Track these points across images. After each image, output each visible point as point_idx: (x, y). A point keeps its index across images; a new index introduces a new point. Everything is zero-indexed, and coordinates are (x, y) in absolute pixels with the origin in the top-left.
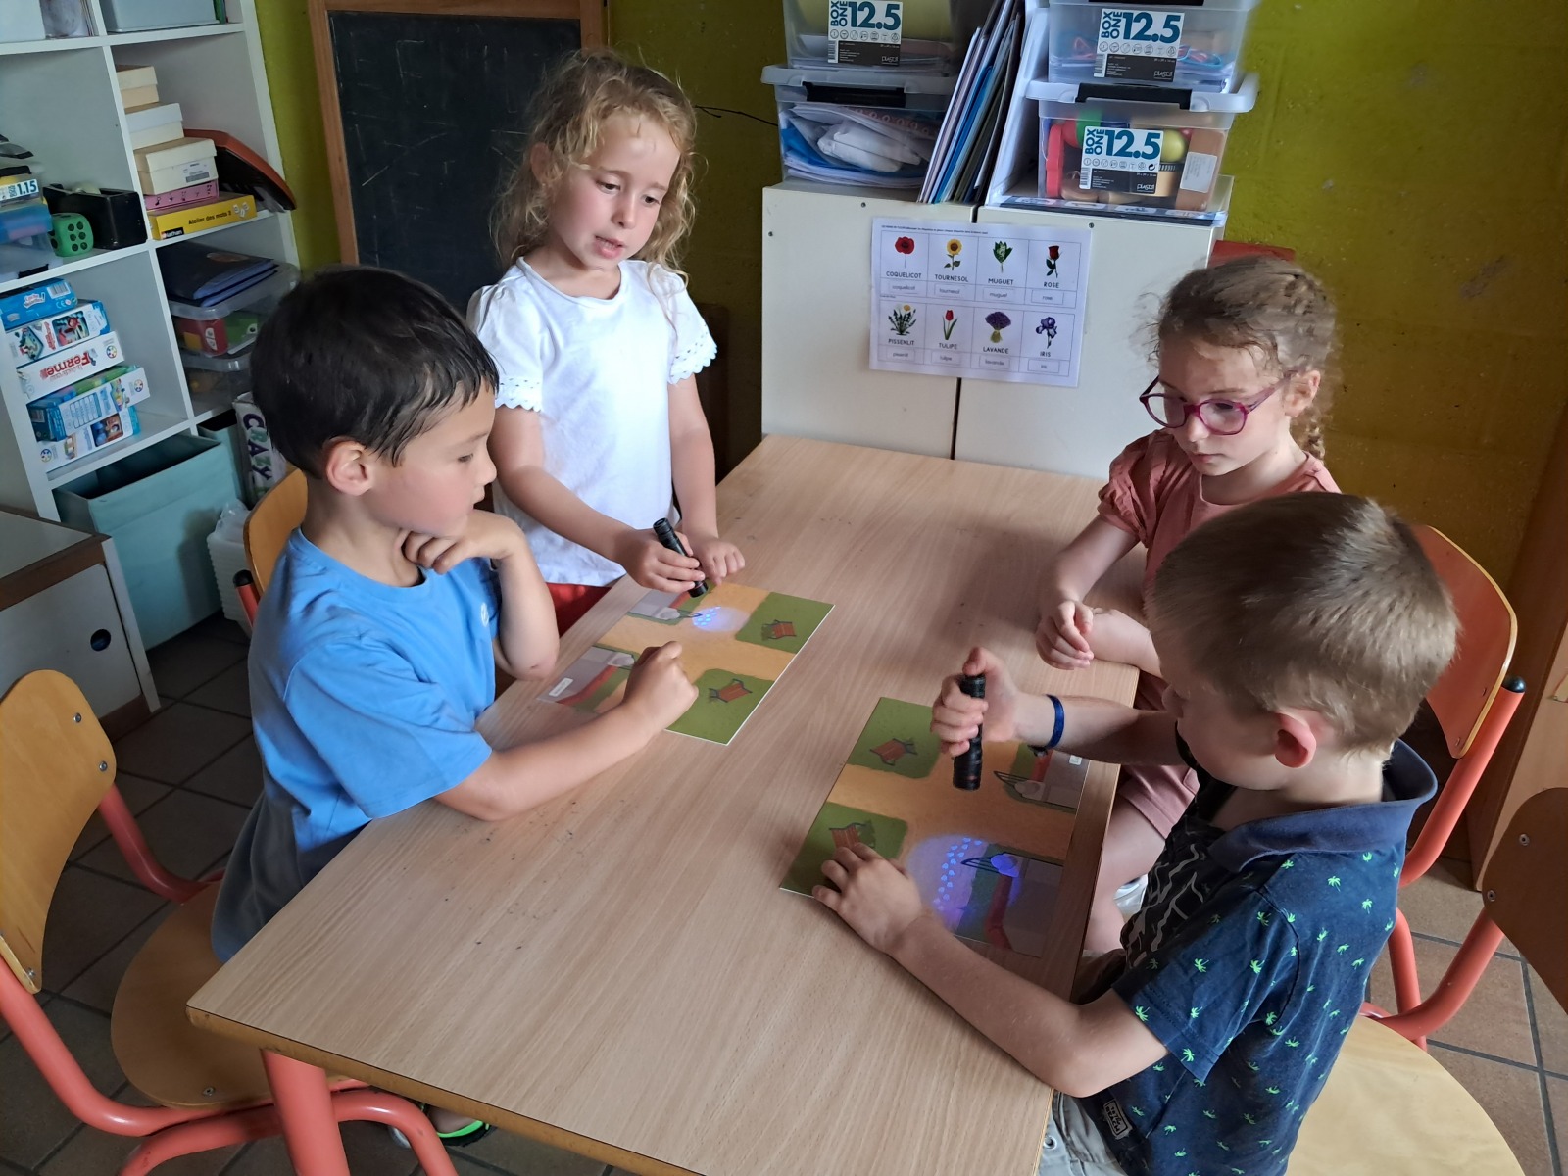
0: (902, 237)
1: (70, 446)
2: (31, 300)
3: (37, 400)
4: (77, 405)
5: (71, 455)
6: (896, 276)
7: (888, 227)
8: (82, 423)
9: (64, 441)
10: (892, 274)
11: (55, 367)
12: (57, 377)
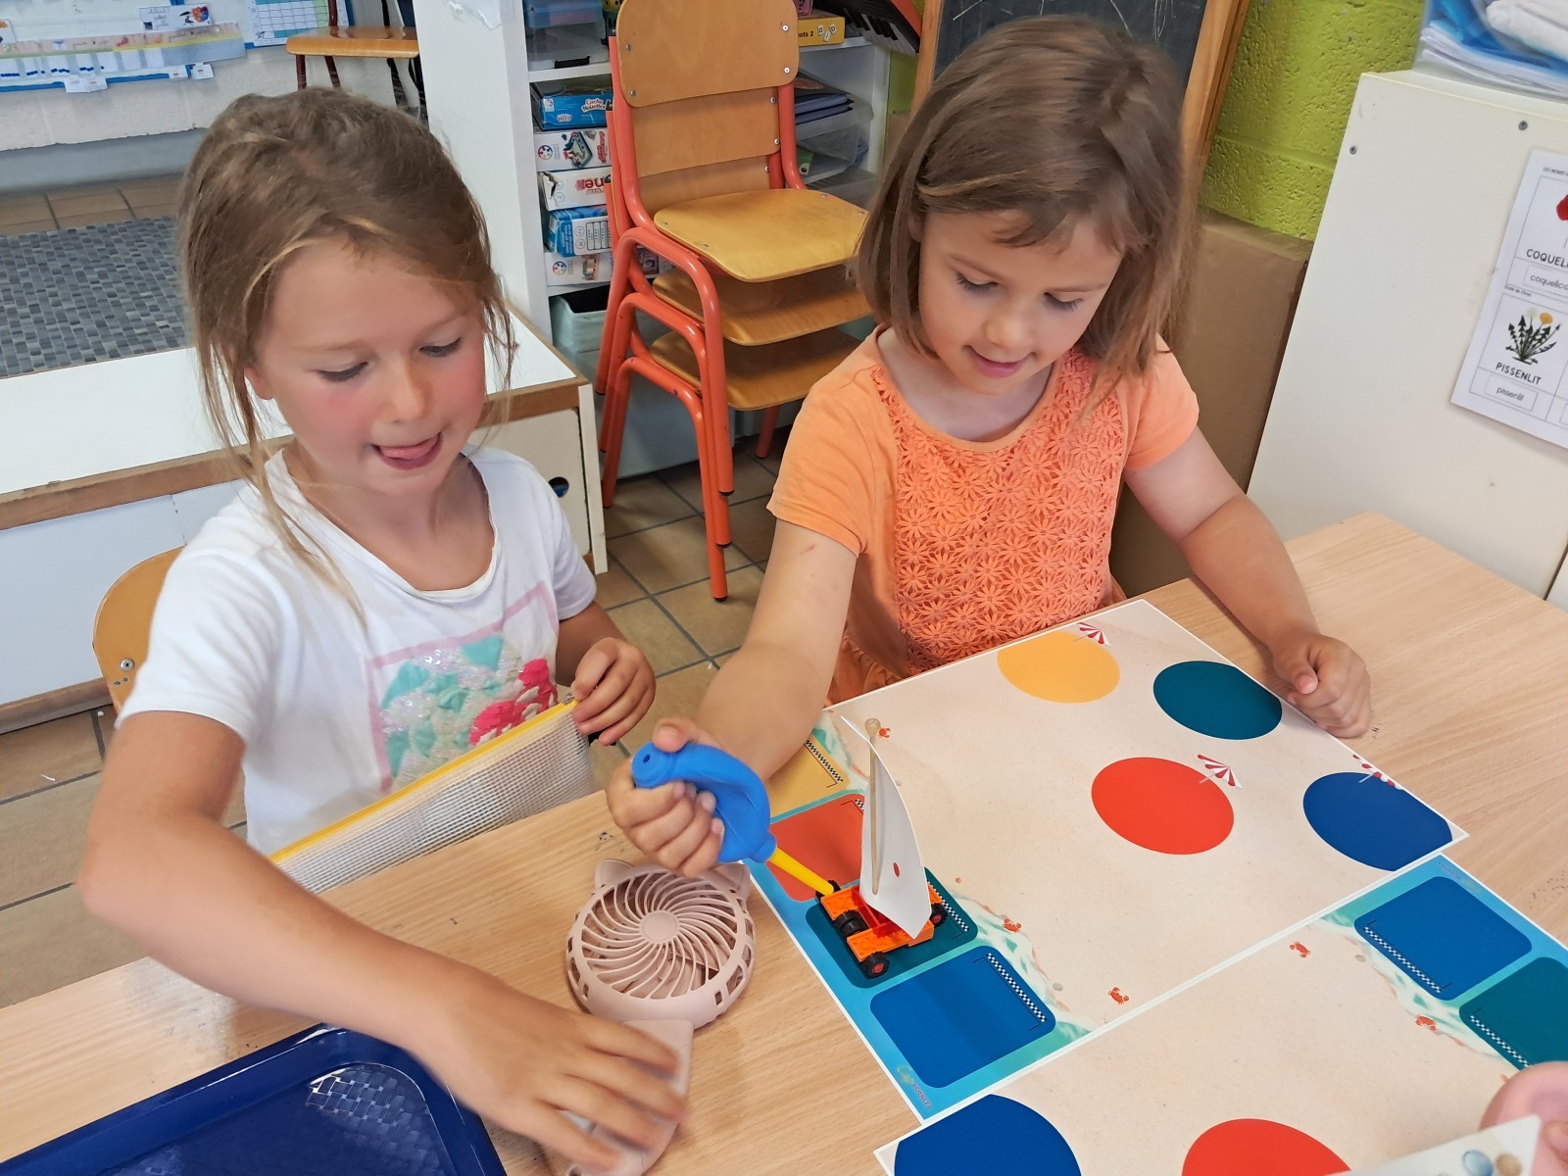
1: (590, 267)
2: (592, 104)
3: (563, 210)
4: (597, 226)
5: (590, 276)
6: (1544, 260)
7: (1553, 171)
8: (598, 246)
9: (584, 260)
10: (1536, 255)
11: (596, 180)
12: (596, 191)
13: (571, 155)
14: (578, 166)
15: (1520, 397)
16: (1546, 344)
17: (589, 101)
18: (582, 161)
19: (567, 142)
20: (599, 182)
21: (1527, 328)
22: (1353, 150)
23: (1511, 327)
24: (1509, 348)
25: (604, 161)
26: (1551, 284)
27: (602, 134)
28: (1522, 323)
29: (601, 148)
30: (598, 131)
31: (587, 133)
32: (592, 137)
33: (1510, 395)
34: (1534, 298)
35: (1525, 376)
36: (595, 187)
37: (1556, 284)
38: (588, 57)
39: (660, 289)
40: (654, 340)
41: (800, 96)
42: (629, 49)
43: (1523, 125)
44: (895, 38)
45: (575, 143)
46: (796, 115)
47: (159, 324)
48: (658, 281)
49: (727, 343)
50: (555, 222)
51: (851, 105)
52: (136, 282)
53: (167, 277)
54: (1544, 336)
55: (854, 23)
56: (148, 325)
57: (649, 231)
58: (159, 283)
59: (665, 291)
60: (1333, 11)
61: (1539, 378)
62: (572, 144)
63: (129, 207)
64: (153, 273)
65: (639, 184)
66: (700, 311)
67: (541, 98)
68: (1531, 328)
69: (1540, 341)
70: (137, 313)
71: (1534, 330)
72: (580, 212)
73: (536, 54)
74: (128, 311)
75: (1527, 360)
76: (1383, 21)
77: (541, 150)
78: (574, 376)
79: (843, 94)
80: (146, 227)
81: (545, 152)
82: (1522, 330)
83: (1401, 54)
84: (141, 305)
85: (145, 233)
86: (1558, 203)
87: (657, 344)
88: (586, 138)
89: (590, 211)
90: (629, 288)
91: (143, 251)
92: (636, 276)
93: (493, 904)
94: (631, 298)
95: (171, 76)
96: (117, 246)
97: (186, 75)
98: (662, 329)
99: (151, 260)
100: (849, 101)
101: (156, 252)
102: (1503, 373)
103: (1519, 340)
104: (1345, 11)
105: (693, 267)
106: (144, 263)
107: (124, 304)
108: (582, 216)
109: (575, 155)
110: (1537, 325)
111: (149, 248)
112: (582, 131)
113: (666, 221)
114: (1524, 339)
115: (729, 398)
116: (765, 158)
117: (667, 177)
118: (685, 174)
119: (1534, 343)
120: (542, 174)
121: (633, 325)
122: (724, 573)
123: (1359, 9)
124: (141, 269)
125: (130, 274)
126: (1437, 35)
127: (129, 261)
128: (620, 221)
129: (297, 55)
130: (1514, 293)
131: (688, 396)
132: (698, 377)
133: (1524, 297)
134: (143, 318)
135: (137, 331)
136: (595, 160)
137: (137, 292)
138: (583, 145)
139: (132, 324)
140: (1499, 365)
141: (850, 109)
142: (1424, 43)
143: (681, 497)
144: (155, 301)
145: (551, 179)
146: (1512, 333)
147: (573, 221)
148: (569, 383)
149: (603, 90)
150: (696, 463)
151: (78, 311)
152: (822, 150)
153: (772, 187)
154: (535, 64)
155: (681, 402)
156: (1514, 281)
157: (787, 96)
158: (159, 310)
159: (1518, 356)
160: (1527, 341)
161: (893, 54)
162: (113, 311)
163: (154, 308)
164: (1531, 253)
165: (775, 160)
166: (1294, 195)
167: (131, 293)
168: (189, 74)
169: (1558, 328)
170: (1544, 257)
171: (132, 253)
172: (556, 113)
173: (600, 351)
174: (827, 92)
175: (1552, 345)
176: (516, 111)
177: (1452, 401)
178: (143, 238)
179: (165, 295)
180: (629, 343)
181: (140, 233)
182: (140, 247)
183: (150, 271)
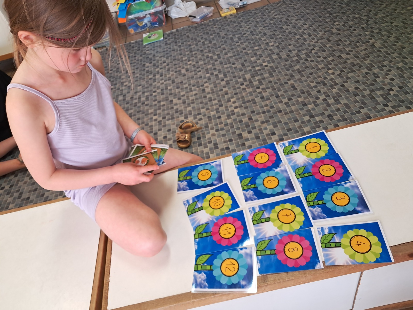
52: (252, 42)
53: (263, 39)
58: (260, 42)
64: (257, 37)
70: (255, 58)
74: (251, 57)
84: (256, 54)
96: (242, 24)
99: (255, 30)
106: (252, 32)
111: (253, 24)
125: (249, 38)
127: (247, 31)
137: (253, 47)
144: (260, 52)
151: (234, 57)
162: (246, 58)
167: (251, 48)
171: (247, 27)
179: (263, 49)
181: (248, 17)
182: (250, 24)
183: (255, 36)
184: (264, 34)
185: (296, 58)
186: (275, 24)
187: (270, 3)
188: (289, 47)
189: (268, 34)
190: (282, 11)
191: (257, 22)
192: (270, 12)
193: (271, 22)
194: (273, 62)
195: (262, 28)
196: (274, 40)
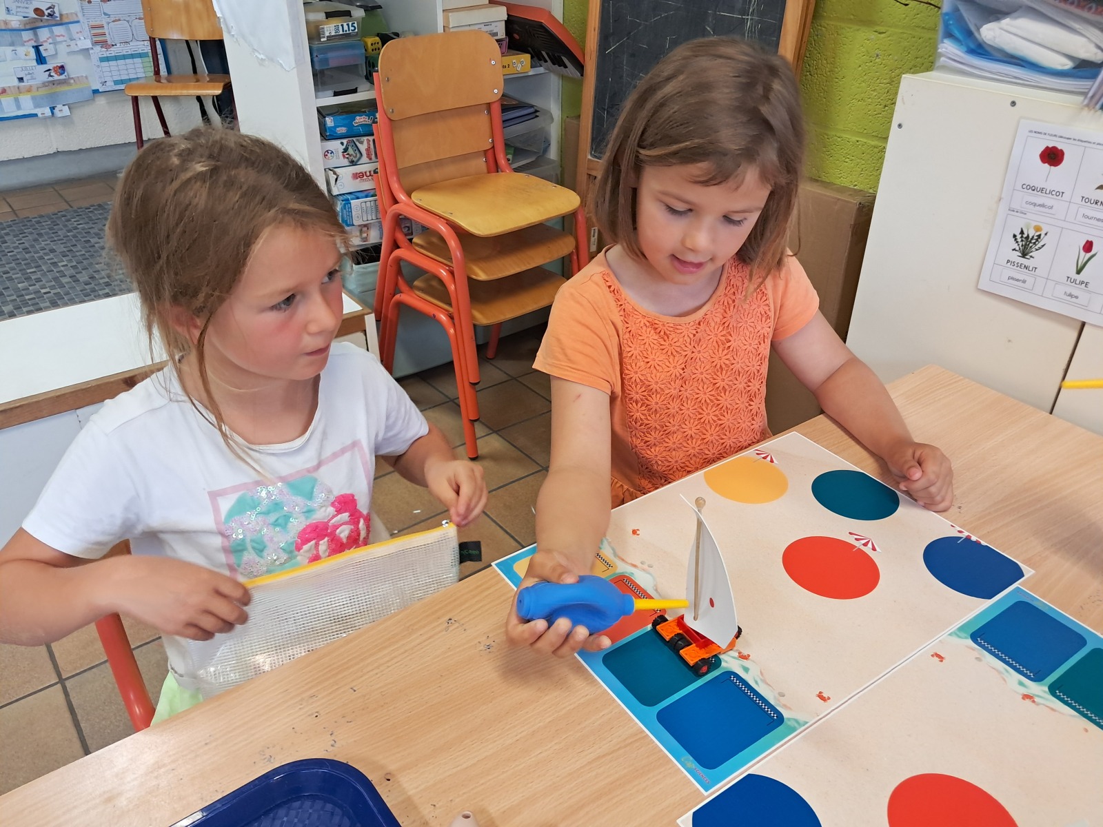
0: (1050, 146)
1: (365, 233)
2: (360, 120)
3: (344, 194)
4: (368, 204)
5: (365, 239)
6: (1034, 190)
7: (1035, 132)
8: (370, 218)
9: (360, 228)
10: (1028, 187)
11: (366, 173)
12: (366, 180)
13: (347, 156)
14: (353, 163)
15: (1024, 282)
16: (1039, 245)
17: (358, 117)
18: (355, 160)
19: (344, 147)
20: (368, 174)
21: (1025, 236)
22: (900, 126)
23: (1015, 236)
24: (1014, 250)
25: (371, 159)
26: (1039, 205)
27: (368, 141)
28: (1022, 232)
29: (368, 150)
30: (365, 138)
31: (358, 140)
32: (362, 143)
33: (1018, 280)
34: (1028, 216)
35: (1026, 267)
36: (365, 177)
37: (1043, 206)
38: (356, 88)
39: (418, 245)
40: (414, 281)
41: (505, 109)
42: (388, 80)
43: (1013, 104)
44: (566, 67)
45: (350, 147)
46: (503, 121)
47: (43, 291)
48: (415, 240)
49: (470, 279)
50: (339, 203)
51: (537, 114)
52: (23, 263)
53: (46, 258)
54: (1037, 240)
55: (537, 58)
56: (35, 293)
57: (408, 205)
58: (40, 262)
59: (422, 247)
60: (865, 37)
61: (1036, 268)
62: (348, 148)
63: (13, 209)
64: (35, 255)
65: (399, 173)
66: (450, 259)
67: (325, 117)
68: (1028, 235)
69: (1034, 243)
70: (26, 284)
71: (1030, 237)
72: (356, 195)
73: (320, 87)
74: (19, 283)
75: (1027, 257)
76: (900, 42)
77: (326, 153)
78: (361, 308)
79: (532, 106)
80: (27, 223)
81: (329, 155)
82: (1022, 237)
83: (913, 62)
84: (28, 279)
85: (26, 227)
86: (1040, 152)
87: (416, 283)
88: (357, 143)
89: (363, 194)
90: (396, 246)
91: (26, 240)
92: (400, 237)
93: (378, 676)
94: (397, 253)
95: (40, 115)
96: (7, 238)
97: (51, 114)
98: (420, 272)
99: (33, 246)
100: (536, 111)
101: (36, 240)
102: (1011, 266)
103: (1021, 244)
104: (873, 37)
105: (443, 229)
106: (27, 248)
107: (16, 278)
108: (358, 198)
109: (350, 156)
110: (1032, 233)
111: (30, 237)
112: (354, 139)
113: (419, 198)
114: (1024, 243)
115: (473, 317)
116: (483, 153)
117: (416, 168)
118: (429, 165)
119: (1031, 245)
120: (327, 170)
121: (399, 272)
122: (475, 439)
123: (883, 35)
124: (26, 253)
125: (18, 257)
126: (948, 48)
127: (17, 248)
128: (386, 200)
129: (132, 96)
130: (1015, 213)
131: (443, 318)
132: (450, 305)
133: (1022, 215)
134: (30, 288)
135: (27, 297)
136: (365, 159)
137: (24, 269)
138: (356, 148)
139: (23, 292)
140: (1008, 261)
141: (537, 116)
142: (940, 53)
143: (437, 390)
144: (38, 275)
145: (335, 173)
146: (1016, 239)
147: (352, 201)
148: (358, 314)
149: (367, 110)
150: (452, 363)
152: (518, 145)
153: (489, 172)
154: (320, 94)
155: (439, 322)
156: (1015, 206)
157: (496, 109)
158: (42, 281)
159: (1020, 255)
160: (1026, 244)
161: (563, 77)
162: (8, 284)
163: (39, 280)
164: (1024, 186)
165: (490, 154)
166: (847, 160)
167: (20, 270)
168: (53, 113)
169: (1046, 234)
170: (1033, 188)
171: (18, 242)
172: (336, 127)
173: (376, 291)
174: (521, 106)
175: (1043, 246)
176: (308, 127)
177: (979, 287)
178: (25, 231)
179: (45, 270)
180: (397, 284)
181: (23, 228)
182: (24, 237)
183: (33, 254)
184: (50, 250)
185: (107, 280)
186: (75, 236)
187: (72, 207)
188: (97, 266)
189: (58, 251)
190: (93, 218)
191: (40, 235)
192: (69, 220)
193: (69, 234)
194: (60, 288)
195: (48, 242)
196: (70, 257)
